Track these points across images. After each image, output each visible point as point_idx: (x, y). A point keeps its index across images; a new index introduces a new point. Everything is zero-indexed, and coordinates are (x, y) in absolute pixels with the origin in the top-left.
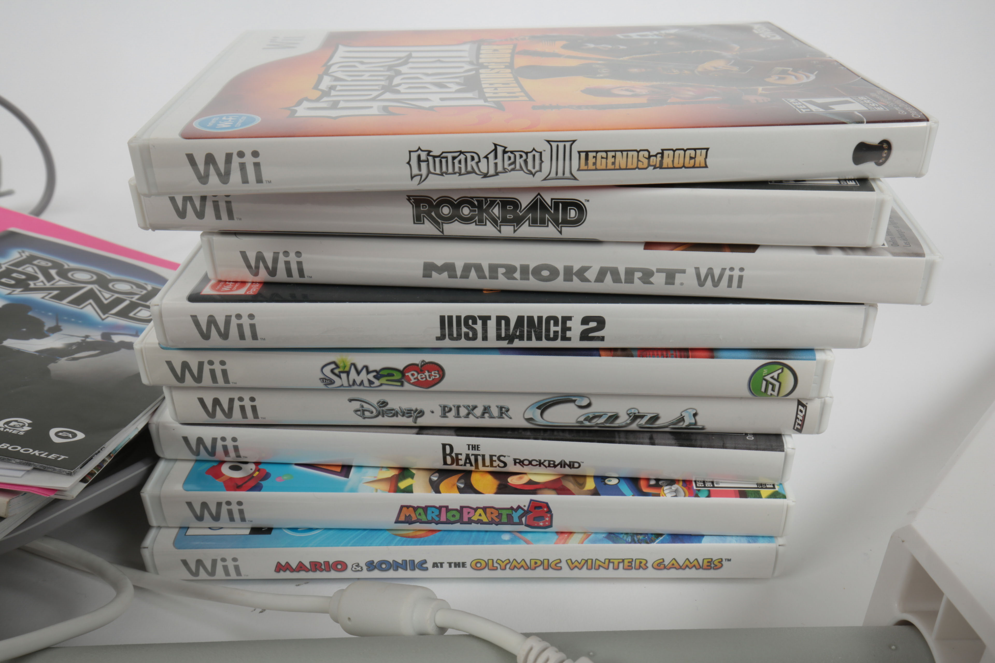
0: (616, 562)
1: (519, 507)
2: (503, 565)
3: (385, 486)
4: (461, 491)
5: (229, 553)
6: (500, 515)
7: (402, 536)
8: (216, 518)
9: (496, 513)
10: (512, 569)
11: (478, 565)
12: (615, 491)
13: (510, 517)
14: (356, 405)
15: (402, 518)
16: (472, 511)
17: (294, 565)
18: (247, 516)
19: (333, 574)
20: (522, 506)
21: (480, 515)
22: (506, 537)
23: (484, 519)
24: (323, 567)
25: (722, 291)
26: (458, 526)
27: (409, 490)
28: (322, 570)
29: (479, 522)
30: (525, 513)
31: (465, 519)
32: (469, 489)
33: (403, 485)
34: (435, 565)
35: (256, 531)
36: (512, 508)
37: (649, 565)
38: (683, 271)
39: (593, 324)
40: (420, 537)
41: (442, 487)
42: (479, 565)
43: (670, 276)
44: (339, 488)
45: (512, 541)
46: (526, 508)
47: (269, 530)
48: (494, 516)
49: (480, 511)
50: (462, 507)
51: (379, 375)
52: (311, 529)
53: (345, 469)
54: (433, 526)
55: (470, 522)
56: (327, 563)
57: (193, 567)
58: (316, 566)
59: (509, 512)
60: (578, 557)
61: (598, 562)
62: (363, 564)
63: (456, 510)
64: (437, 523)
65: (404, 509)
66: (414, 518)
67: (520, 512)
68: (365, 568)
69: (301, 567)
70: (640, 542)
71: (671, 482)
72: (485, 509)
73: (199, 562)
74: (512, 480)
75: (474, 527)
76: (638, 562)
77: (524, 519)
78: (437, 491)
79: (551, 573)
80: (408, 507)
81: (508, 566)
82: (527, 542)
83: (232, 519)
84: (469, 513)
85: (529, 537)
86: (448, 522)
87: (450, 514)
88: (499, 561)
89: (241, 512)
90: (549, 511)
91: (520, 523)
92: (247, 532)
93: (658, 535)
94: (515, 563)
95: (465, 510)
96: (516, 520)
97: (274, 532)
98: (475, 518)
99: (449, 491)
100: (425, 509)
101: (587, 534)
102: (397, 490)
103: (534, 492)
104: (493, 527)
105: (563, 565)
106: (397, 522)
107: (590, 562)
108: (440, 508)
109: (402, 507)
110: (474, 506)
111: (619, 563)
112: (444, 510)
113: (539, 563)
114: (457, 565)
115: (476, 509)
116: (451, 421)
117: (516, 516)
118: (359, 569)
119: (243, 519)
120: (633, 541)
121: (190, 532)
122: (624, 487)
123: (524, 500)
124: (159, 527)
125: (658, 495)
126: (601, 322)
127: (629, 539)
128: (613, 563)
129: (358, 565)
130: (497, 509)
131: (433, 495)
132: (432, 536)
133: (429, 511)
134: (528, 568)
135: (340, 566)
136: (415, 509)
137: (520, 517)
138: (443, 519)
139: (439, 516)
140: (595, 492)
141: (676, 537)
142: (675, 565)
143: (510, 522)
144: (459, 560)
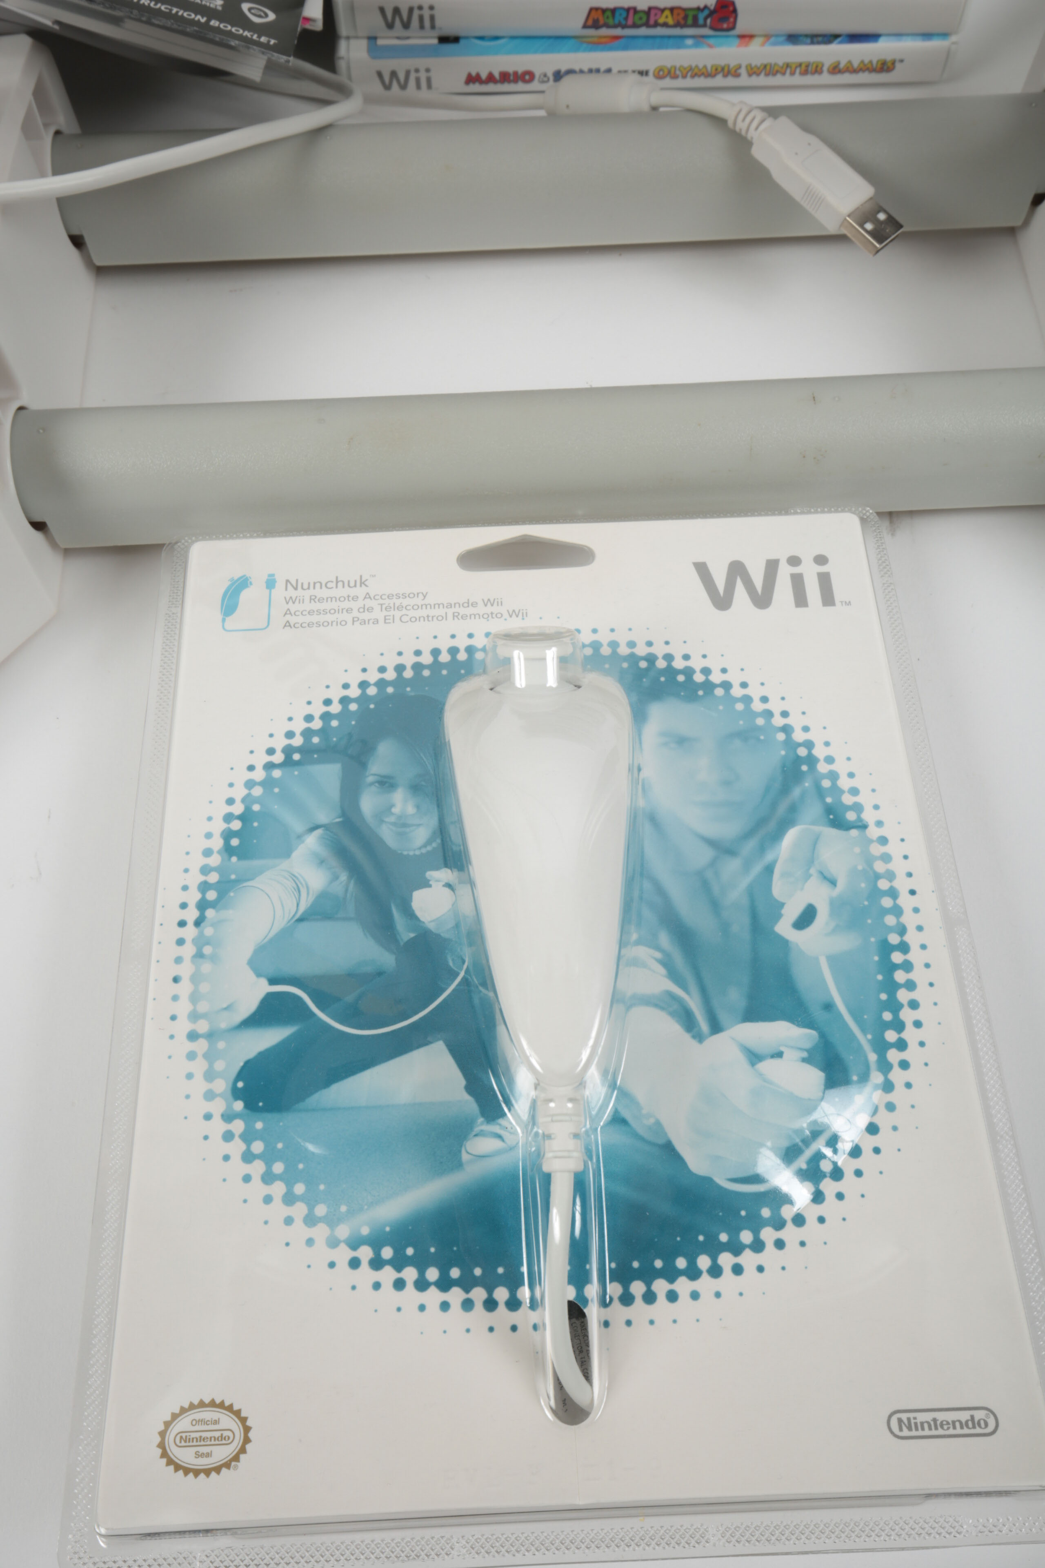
0: (794, 66)
1: (706, 7)
2: (685, 72)
5: (421, 63)
6: (686, 18)
7: (589, 43)
8: (406, 26)
9: (682, 15)
10: (693, 77)
13: (695, 18)
15: (590, 22)
16: (659, 12)
17: (484, 76)
18: (438, 23)
19: (520, 86)
20: (709, 4)
21: (667, 17)
22: (689, 42)
23: (670, 21)
24: (512, 78)
26: (643, 31)
28: (509, 81)
29: (665, 25)
30: (712, 13)
31: (652, 22)
34: (620, 72)
35: (445, 39)
36: (698, 9)
37: (825, 69)
40: (605, 43)
42: (661, 73)
45: (696, 45)
46: (712, 8)
47: (456, 40)
48: (680, 18)
49: (667, 13)
50: (650, 9)
52: (497, 38)
54: (618, 32)
55: (656, 25)
56: (515, 73)
57: (387, 79)
58: (505, 77)
59: (695, 13)
60: (757, 62)
61: (776, 68)
62: (550, 75)
63: (643, 12)
64: (624, 27)
65: (593, 13)
66: (601, 22)
67: (706, 12)
68: (551, 78)
69: (491, 78)
70: (819, 43)
72: (672, 10)
73: (394, 74)
75: (659, 31)
76: (814, 66)
77: (709, 21)
79: (730, 81)
80: (597, 9)
81: (689, 74)
82: (710, 46)
83: (422, 27)
84: (656, 15)
85: (711, 41)
86: (635, 26)
87: (637, 17)
88: (681, 69)
89: (432, 18)
90: (735, 11)
91: (705, 25)
92: (437, 40)
93: (838, 35)
94: (696, 70)
95: (653, 12)
96: (701, 21)
97: (462, 42)
98: (661, 20)
100: (613, 11)
101: (768, 37)
104: (677, 31)
105: (743, 71)
106: (585, 26)
107: (768, 67)
108: (628, 10)
109: (591, 10)
110: (662, 6)
111: (796, 67)
112: (631, 12)
113: (719, 69)
114: (641, 73)
115: (663, 10)
117: (701, 17)
118: (546, 79)
119: (433, 27)
120: (812, 43)
121: (380, 42)
124: (348, 38)
127: (809, 40)
128: (791, 67)
129: (545, 75)
130: (684, 10)
132: (617, 43)
133: (617, 14)
134: (709, 76)
135: (527, 77)
136: (604, 11)
137: (706, 19)
138: (630, 22)
139: (626, 19)
141: (855, 38)
142: (850, 69)
143: (695, 24)
144: (643, 67)
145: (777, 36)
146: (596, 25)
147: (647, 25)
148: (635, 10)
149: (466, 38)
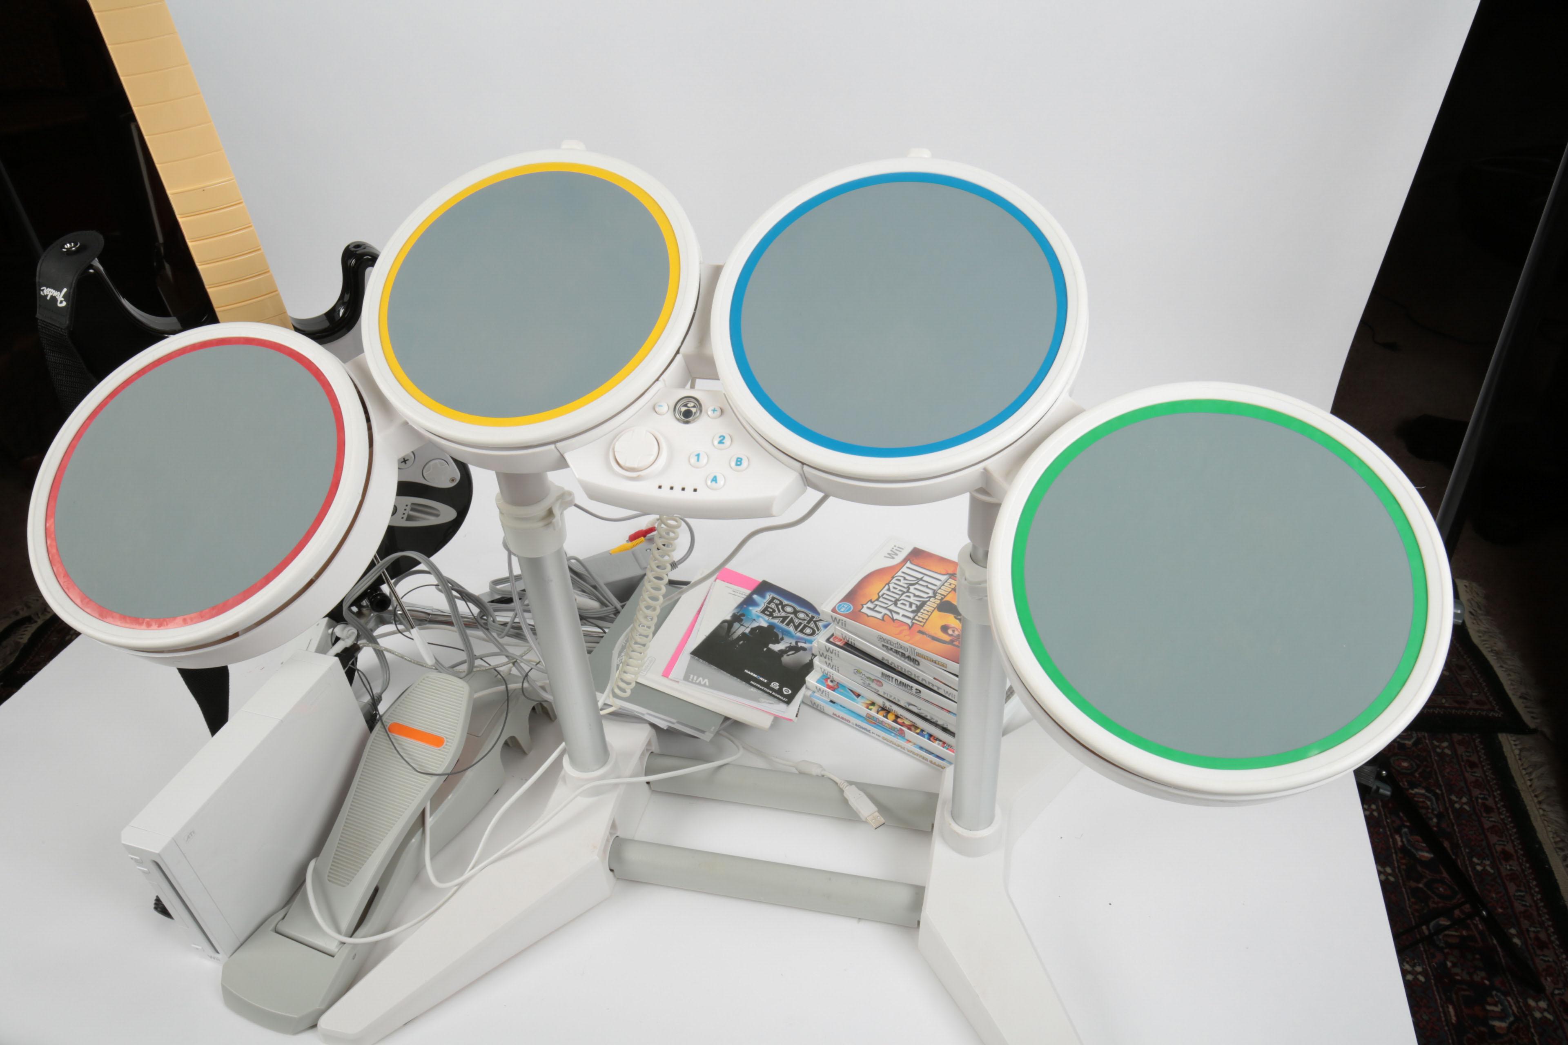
3: (865, 705)
4: (884, 716)
11: (883, 738)
12: (923, 736)
14: (863, 681)
19: (846, 722)
22: (893, 734)
25: (950, 697)
26: (881, 725)
27: (871, 710)
30: (898, 730)
32: (886, 717)
33: (870, 707)
34: (873, 733)
35: (831, 701)
37: (928, 761)
38: (941, 689)
39: (918, 691)
40: (872, 724)
41: (880, 712)
43: (938, 688)
44: (853, 700)
45: (894, 736)
47: (835, 704)
51: (868, 678)
52: (845, 708)
53: (858, 695)
58: (843, 718)
60: (909, 750)
62: (855, 724)
68: (855, 726)
69: (839, 717)
70: (927, 753)
71: (940, 741)
72: (888, 724)
74: (899, 720)
76: (925, 759)
78: (878, 713)
79: (902, 751)
80: (869, 714)
81: (891, 744)
82: (897, 738)
83: (826, 696)
88: (889, 741)
92: (829, 701)
93: (933, 754)
94: (893, 743)
99: (880, 715)
100: (873, 717)
101: (915, 744)
102: (867, 708)
103: (902, 726)
105: (905, 750)
107: (912, 752)
108: (877, 718)
111: (921, 757)
113: (899, 746)
114: (878, 736)
115: (886, 723)
116: (885, 696)
117: (896, 730)
118: (853, 725)
120: (925, 752)
122: (927, 736)
123: (899, 726)
125: (933, 742)
126: (920, 692)
127: (925, 751)
128: (918, 755)
131: (876, 714)
134: (897, 746)
136: (871, 716)
140: (918, 734)
141: (938, 757)
142: (935, 764)
143: (894, 731)
144: (880, 735)
145: (917, 745)
146: (869, 717)
147: (882, 724)
148: (879, 720)
149: (837, 704)
